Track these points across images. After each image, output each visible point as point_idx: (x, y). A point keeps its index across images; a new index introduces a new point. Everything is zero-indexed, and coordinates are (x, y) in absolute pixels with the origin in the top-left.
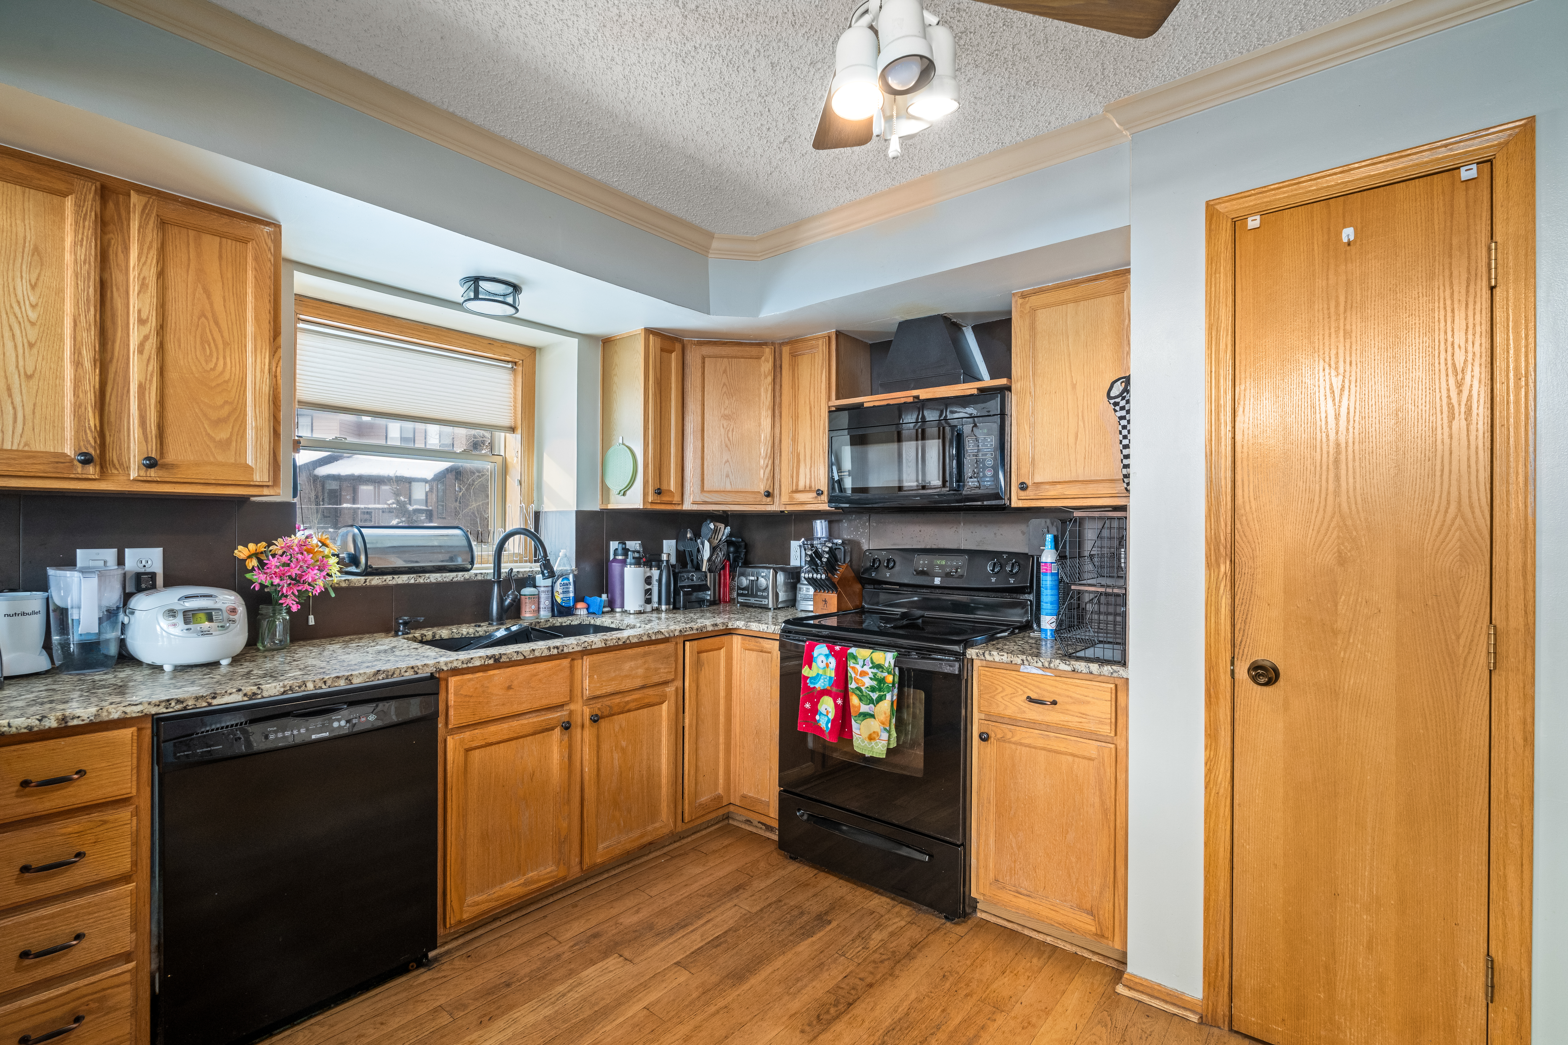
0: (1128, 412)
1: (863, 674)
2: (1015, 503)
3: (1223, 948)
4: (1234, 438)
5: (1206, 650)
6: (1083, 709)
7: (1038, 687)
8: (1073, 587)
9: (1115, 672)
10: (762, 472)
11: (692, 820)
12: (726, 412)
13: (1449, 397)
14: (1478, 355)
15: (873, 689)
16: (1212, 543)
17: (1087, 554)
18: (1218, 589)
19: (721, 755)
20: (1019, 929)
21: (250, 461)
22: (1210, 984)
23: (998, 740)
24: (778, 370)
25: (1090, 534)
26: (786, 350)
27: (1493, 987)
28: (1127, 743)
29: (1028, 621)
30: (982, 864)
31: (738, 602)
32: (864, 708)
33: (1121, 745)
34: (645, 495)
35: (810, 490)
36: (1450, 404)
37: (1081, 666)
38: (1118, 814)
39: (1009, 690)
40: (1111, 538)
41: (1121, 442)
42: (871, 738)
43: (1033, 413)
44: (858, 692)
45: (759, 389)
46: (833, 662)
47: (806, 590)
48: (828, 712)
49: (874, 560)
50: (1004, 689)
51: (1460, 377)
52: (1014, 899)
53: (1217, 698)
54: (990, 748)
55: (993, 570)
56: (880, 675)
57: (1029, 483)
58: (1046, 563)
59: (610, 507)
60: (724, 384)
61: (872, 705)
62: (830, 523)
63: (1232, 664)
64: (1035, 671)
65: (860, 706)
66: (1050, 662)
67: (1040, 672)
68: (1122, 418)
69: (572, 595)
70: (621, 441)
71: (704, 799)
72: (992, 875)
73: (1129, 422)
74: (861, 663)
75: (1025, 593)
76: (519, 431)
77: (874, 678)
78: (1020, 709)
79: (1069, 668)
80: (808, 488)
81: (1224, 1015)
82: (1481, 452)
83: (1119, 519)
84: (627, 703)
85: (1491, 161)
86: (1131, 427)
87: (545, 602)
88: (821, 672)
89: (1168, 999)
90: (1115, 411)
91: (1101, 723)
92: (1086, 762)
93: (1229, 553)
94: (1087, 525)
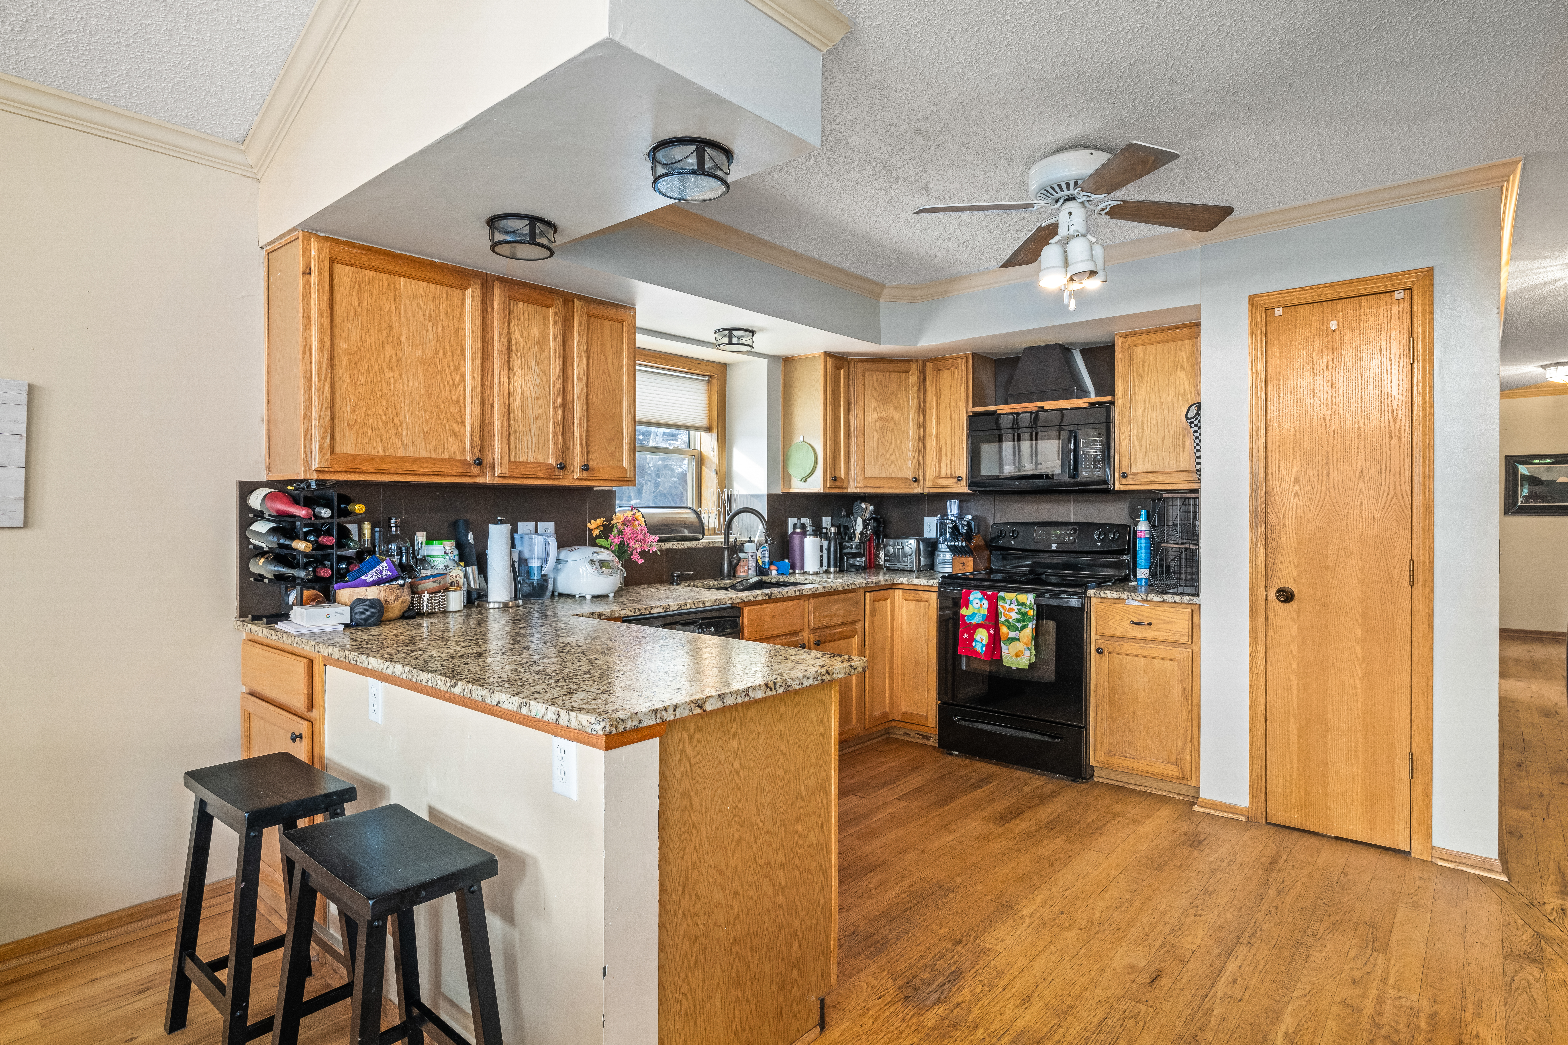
0: (1199, 428)
1: (1011, 610)
2: (1118, 487)
3: (1261, 772)
4: (1266, 447)
5: (1250, 582)
6: (1170, 627)
7: (1139, 614)
8: (1162, 545)
9: (1191, 600)
10: (910, 462)
11: (870, 728)
12: (882, 415)
13: (1389, 426)
14: (1404, 402)
15: (1018, 621)
16: (1253, 514)
17: (1171, 523)
18: (1257, 543)
19: (888, 681)
20: (1125, 785)
21: (624, 465)
22: (1253, 795)
23: (1110, 653)
24: (922, 381)
25: (1173, 510)
26: (929, 366)
27: (1412, 769)
28: (1200, 648)
29: (1126, 575)
30: (1098, 740)
31: (885, 567)
32: (1012, 634)
33: (1196, 649)
34: (825, 481)
35: (951, 477)
36: (1390, 430)
37: (1168, 598)
38: (1194, 696)
39: (1117, 617)
40: (1188, 512)
41: (1195, 447)
42: (1017, 655)
43: (1131, 422)
44: (1007, 623)
45: (907, 397)
46: (986, 603)
47: (945, 555)
48: (982, 640)
49: (1001, 531)
50: (1114, 617)
51: (1395, 415)
52: (1122, 762)
53: (1257, 612)
54: (1105, 659)
55: (1099, 538)
56: (1024, 610)
57: (1129, 472)
58: (1141, 531)
59: (791, 491)
60: (880, 393)
61: (1017, 632)
62: (961, 502)
63: (1266, 590)
64: (1136, 603)
65: (1008, 634)
66: (1147, 597)
67: (1140, 604)
68: (1195, 432)
69: (767, 559)
70: (802, 439)
71: (877, 713)
72: (1106, 747)
73: (1200, 434)
74: (1009, 602)
75: (1124, 555)
76: (715, 430)
77: (1019, 612)
78: (1126, 630)
79: (1160, 599)
80: (949, 475)
81: (1262, 814)
82: (1406, 459)
83: (1194, 498)
84: (834, 634)
85: (1411, 289)
86: (1201, 438)
87: (752, 565)
88: (976, 611)
89: (1227, 810)
90: (1191, 427)
91: (1182, 635)
92: (1172, 662)
93: (1264, 520)
94: (1171, 503)
